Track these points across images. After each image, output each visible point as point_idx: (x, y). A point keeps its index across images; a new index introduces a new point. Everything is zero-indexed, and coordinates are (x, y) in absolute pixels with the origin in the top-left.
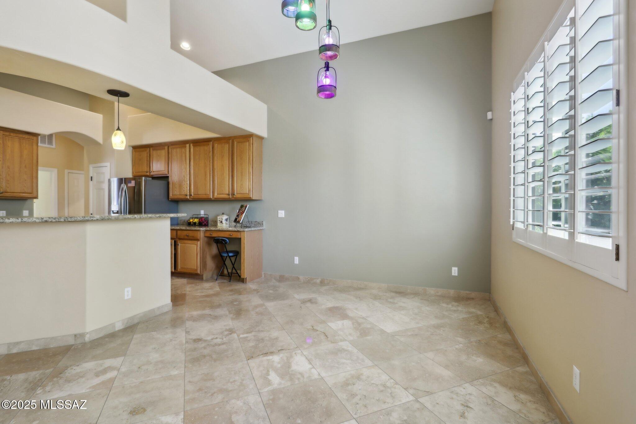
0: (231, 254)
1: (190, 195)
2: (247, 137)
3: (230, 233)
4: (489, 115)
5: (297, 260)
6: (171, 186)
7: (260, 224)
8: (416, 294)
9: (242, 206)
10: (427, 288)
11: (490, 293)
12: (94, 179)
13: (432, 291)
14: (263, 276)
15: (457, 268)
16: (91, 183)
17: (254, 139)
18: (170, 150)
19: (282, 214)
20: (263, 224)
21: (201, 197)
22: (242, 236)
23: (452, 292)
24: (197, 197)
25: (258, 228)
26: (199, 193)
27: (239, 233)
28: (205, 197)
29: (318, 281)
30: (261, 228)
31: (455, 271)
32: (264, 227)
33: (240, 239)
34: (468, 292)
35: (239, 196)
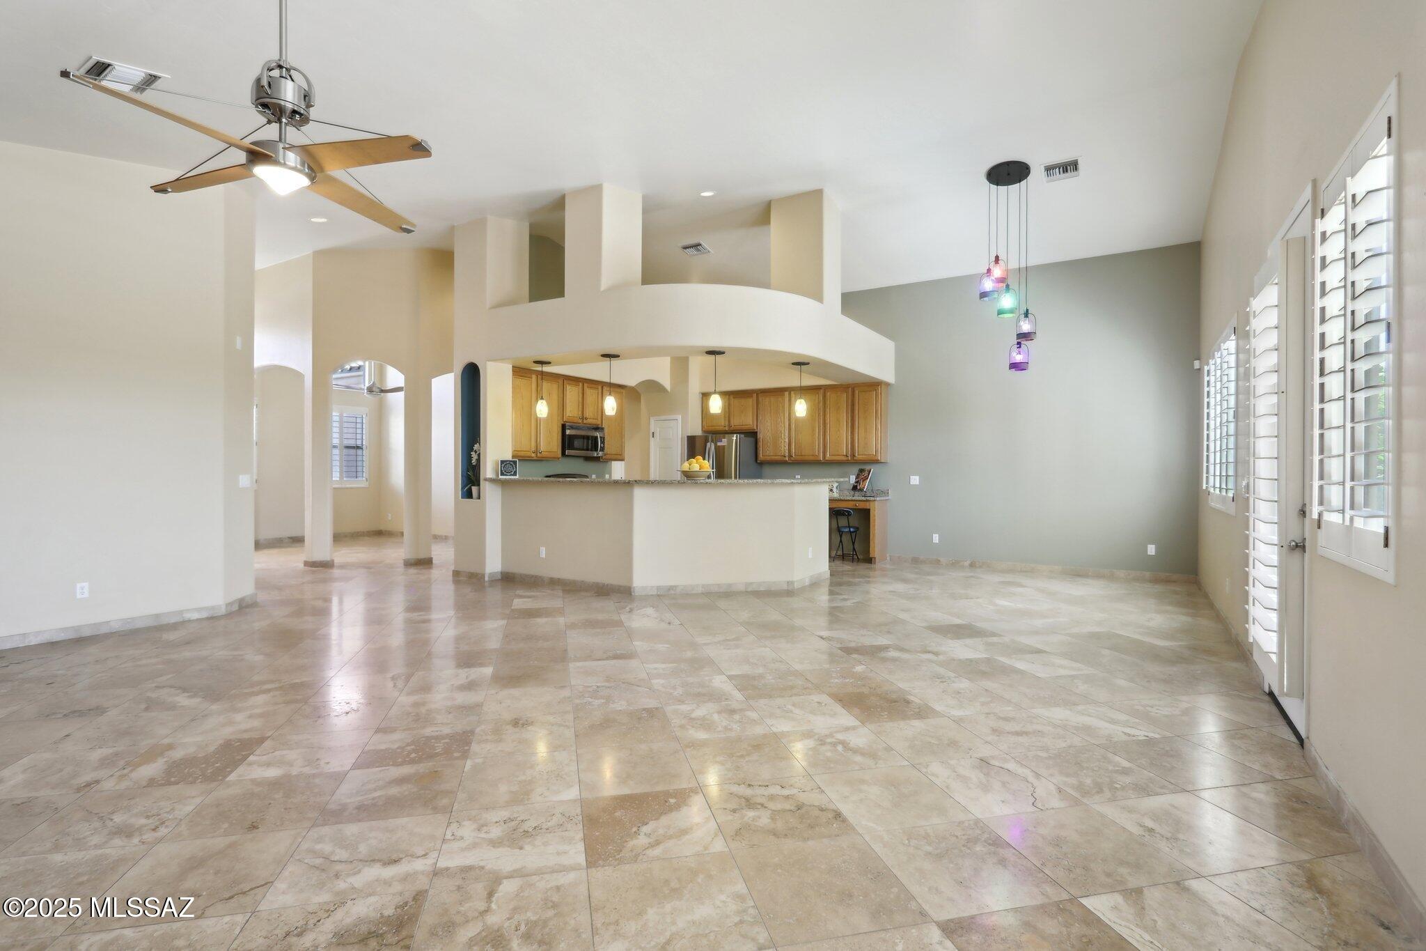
0: (852, 530)
1: (790, 456)
2: (874, 386)
3: (854, 503)
4: (1197, 364)
5: (936, 538)
6: (760, 444)
7: (885, 493)
8: (1098, 576)
9: (861, 471)
10: (1115, 571)
11: (1197, 575)
12: (657, 435)
13: (1121, 573)
14: (888, 558)
15: (1154, 546)
16: (652, 440)
17: (883, 386)
18: (760, 399)
19: (915, 480)
20: (888, 493)
21: (806, 458)
22: (871, 506)
23: (1148, 574)
24: (799, 458)
25: (882, 498)
26: (803, 454)
27: (868, 503)
28: (812, 458)
29: (967, 563)
30: (887, 498)
31: (1151, 550)
32: (890, 497)
33: (868, 511)
34: (1168, 574)
35: (860, 457)
